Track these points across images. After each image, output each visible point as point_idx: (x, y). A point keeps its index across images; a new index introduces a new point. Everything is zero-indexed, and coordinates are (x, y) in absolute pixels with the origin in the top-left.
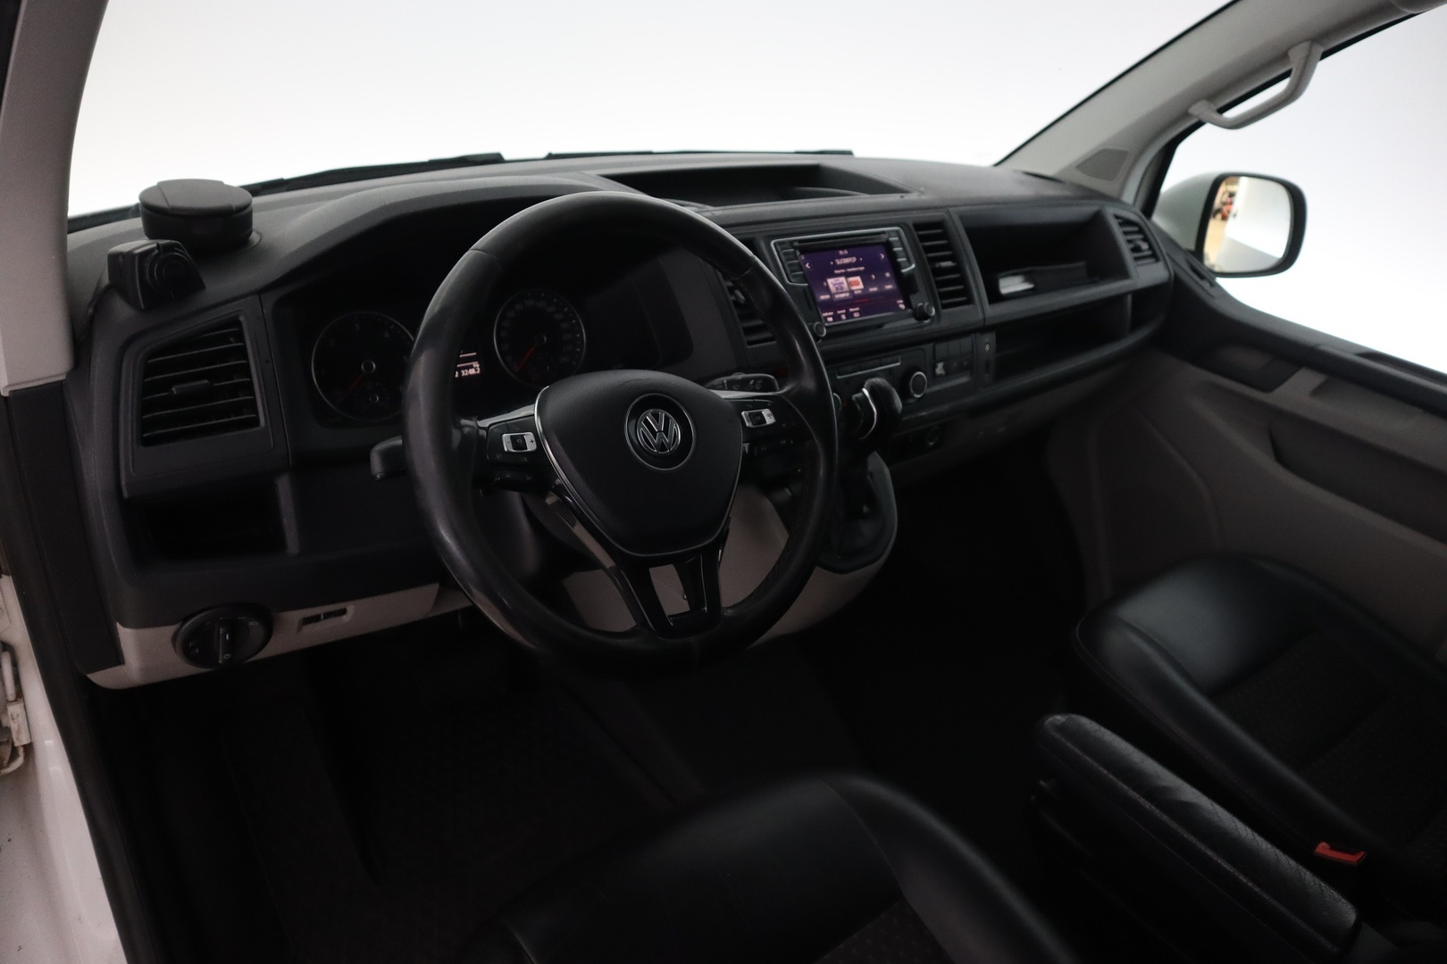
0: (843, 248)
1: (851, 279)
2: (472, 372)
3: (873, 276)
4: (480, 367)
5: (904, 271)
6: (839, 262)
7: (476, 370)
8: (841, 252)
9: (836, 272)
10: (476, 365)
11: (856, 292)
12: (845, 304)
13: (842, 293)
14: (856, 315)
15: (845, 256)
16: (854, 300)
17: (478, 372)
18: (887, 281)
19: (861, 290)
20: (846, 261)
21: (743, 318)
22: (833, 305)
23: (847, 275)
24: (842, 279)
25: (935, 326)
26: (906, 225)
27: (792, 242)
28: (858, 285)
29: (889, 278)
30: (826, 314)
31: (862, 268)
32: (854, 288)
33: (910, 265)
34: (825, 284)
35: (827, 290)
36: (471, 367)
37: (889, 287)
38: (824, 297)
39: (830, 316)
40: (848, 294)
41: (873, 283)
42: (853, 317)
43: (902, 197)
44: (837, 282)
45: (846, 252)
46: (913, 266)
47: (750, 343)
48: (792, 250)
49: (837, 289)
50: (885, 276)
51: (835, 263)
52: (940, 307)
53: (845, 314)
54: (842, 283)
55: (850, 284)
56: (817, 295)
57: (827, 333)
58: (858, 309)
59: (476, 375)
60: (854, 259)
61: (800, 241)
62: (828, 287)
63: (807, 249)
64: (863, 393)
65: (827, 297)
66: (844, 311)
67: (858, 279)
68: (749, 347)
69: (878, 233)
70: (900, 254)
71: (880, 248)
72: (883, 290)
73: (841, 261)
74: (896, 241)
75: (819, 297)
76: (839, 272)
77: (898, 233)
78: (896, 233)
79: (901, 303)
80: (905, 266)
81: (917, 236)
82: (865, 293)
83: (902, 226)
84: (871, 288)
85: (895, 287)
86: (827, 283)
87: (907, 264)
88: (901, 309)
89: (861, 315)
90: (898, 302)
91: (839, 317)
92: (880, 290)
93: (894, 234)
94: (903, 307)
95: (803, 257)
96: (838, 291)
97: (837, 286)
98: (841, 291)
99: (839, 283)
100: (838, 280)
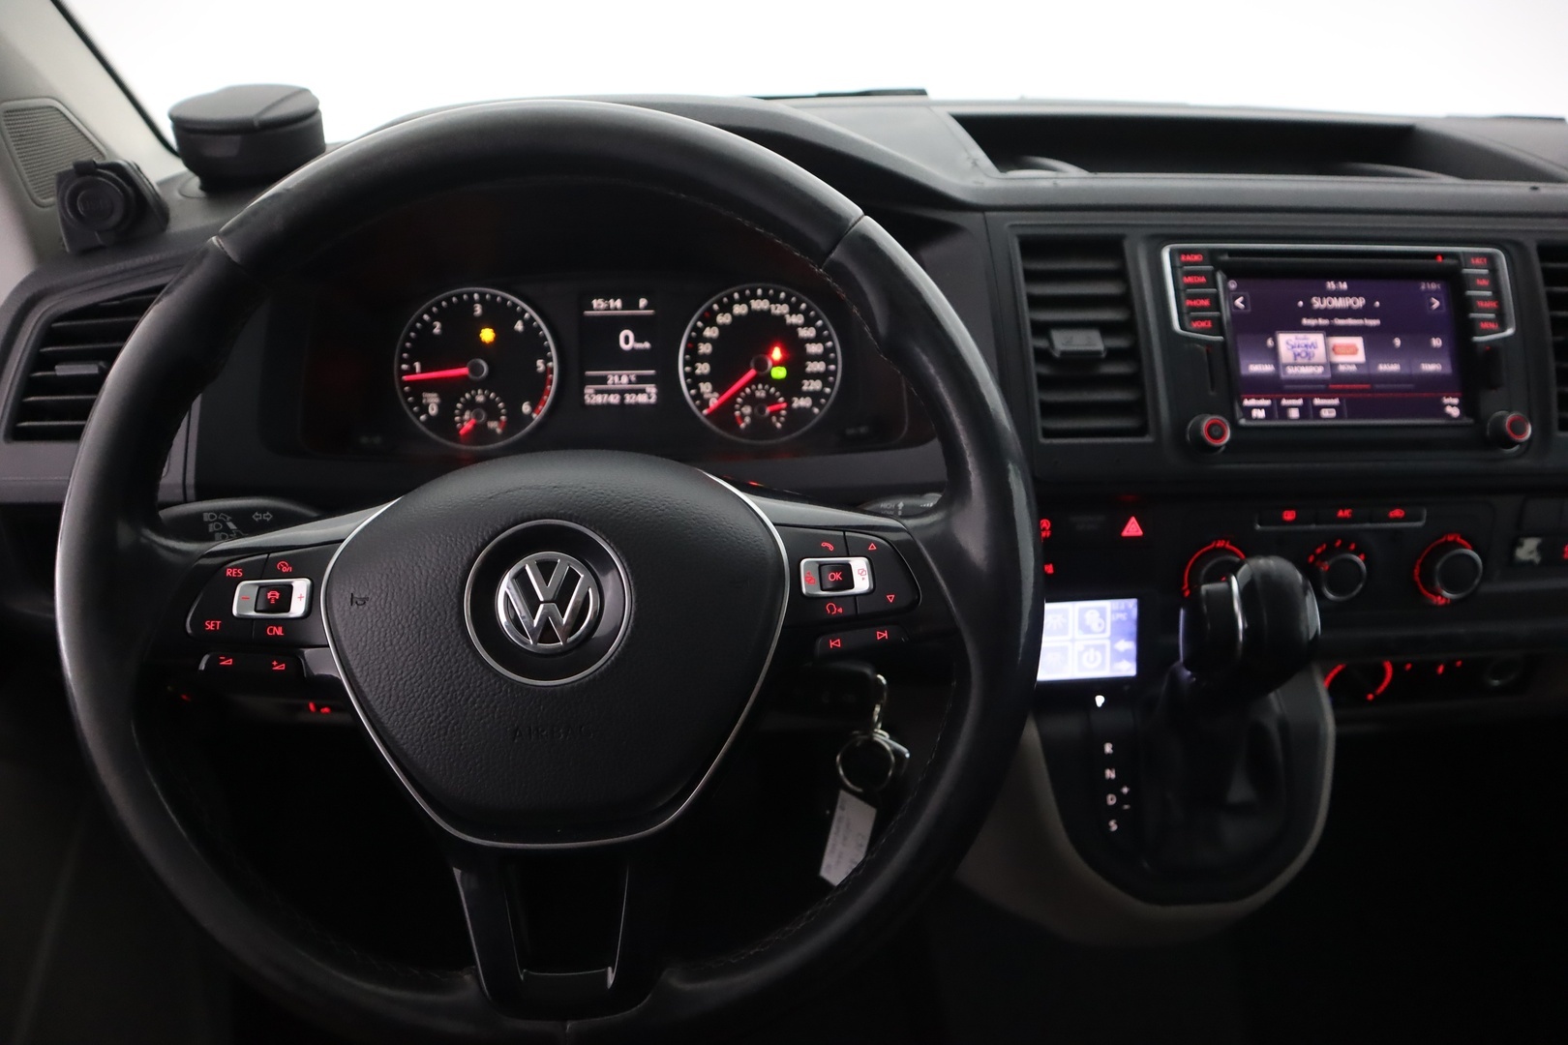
0: (1337, 277)
1: (1338, 341)
2: (642, 399)
3: (1397, 342)
4: (657, 394)
5: (1477, 339)
6: (1317, 303)
7: (650, 398)
8: (1331, 285)
9: (1305, 322)
10: (651, 389)
11: (1342, 368)
12: (1307, 389)
13: (1309, 365)
14: (1325, 413)
15: (1338, 294)
16: (1333, 383)
17: (653, 400)
18: (1432, 355)
19: (1358, 365)
20: (1339, 303)
21: (1045, 383)
22: (1274, 387)
23: (1331, 331)
24: (1318, 338)
25: (1525, 462)
26: (1518, 245)
27: (1213, 252)
28: (1351, 354)
29: (1436, 349)
30: (1252, 402)
31: (1374, 322)
32: (1337, 359)
33: (1503, 327)
34: (1270, 343)
35: (1274, 354)
36: (643, 391)
37: (1430, 367)
38: (1259, 368)
39: (1260, 408)
40: (1320, 370)
41: (1392, 355)
42: (1318, 416)
43: (1535, 188)
44: (1303, 342)
45: (1344, 286)
46: (1510, 332)
47: (1048, 434)
48: (1210, 268)
49: (1296, 355)
50: (1429, 343)
51: (1308, 304)
52: (1555, 424)
53: (1301, 409)
54: (1314, 346)
55: (1330, 350)
56: (1243, 362)
57: (1231, 441)
58: (1335, 402)
59: (648, 406)
60: (1360, 302)
61: (1232, 253)
62: (1275, 350)
63: (1241, 269)
64: (1230, 583)
65: (1267, 368)
66: (1300, 402)
67: (1358, 342)
68: (1048, 441)
69: (1433, 255)
70: (1481, 304)
71: (1434, 286)
72: (1415, 371)
73: (1326, 301)
74: (1481, 277)
75: (1247, 366)
76: (1312, 322)
77: (1491, 260)
78: (1485, 260)
79: (1452, 406)
80: (1486, 329)
81: (1544, 271)
82: (1364, 371)
83: (1508, 246)
84: (1383, 363)
85: (1448, 370)
86: (1275, 341)
87: (1493, 326)
88: (1448, 416)
89: (1339, 415)
90: (1446, 401)
91: (1283, 411)
92: (1407, 371)
93: (1478, 261)
94: (1455, 412)
95: (1233, 285)
96: (1299, 360)
97: (1299, 350)
98: (1306, 361)
99: (1306, 346)
100: (1305, 339)
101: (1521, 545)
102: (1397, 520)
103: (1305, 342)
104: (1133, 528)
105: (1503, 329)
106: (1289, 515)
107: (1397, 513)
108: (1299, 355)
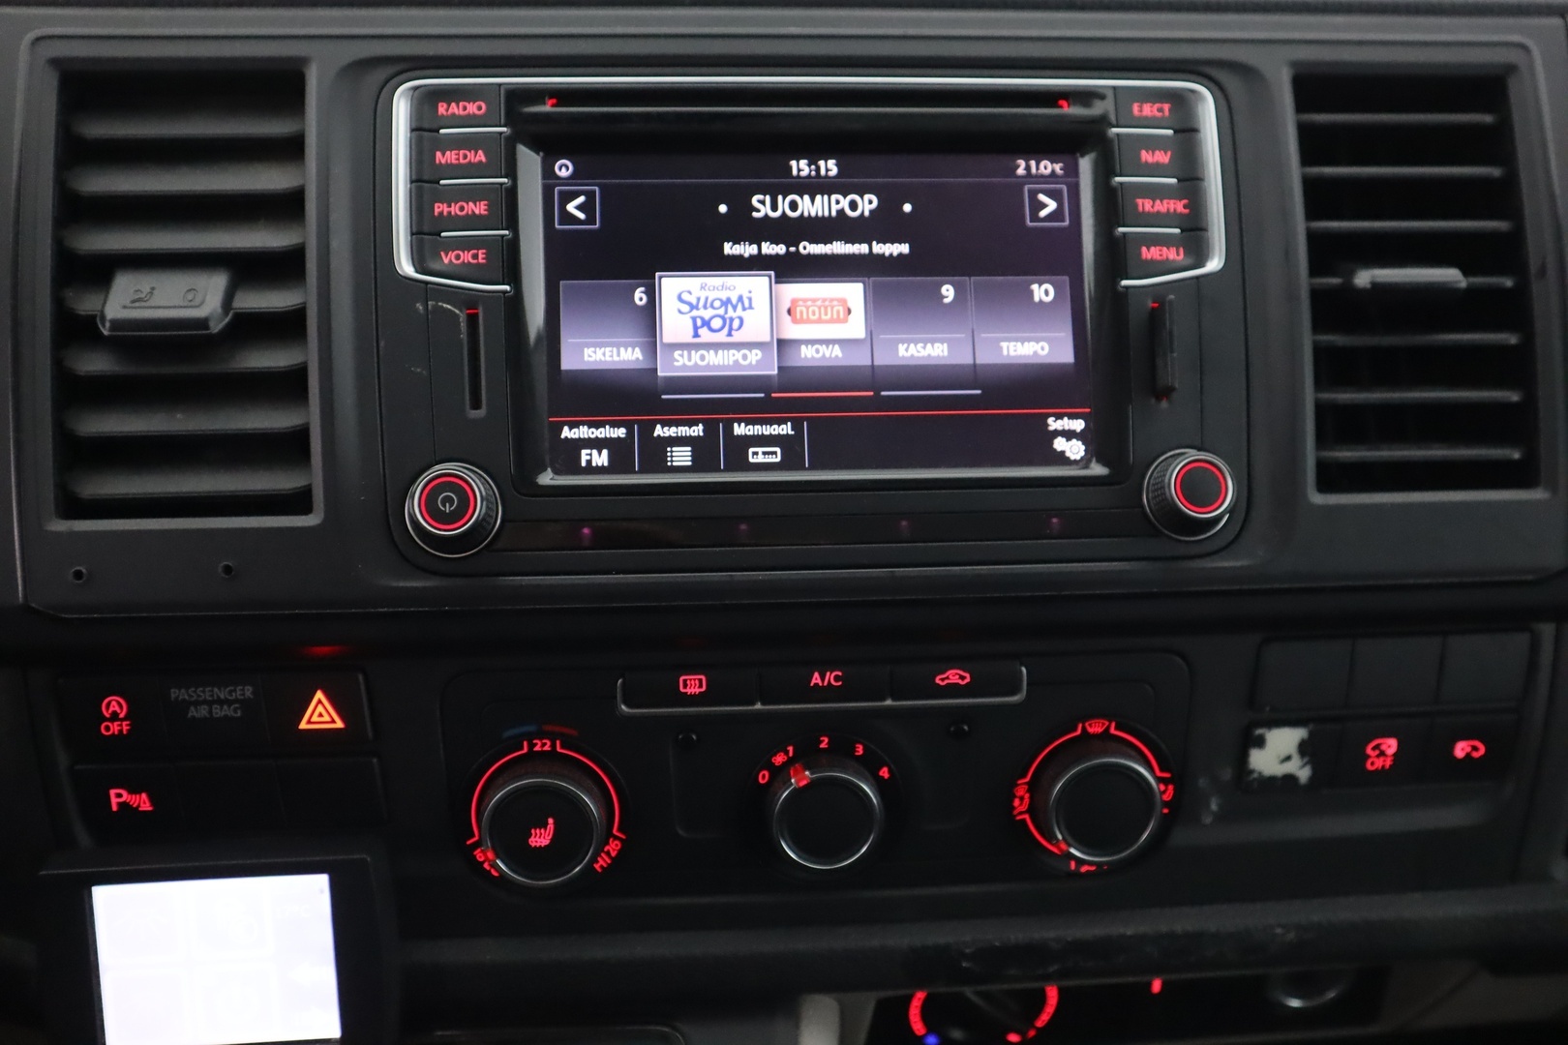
0: (817, 148)
5: (1135, 282)
6: (762, 207)
8: (801, 167)
9: (732, 248)
11: (808, 355)
12: (719, 400)
14: (756, 457)
15: (814, 187)
16: (783, 389)
18: (1035, 316)
19: (847, 345)
20: (815, 206)
22: (638, 397)
23: (788, 269)
24: (757, 285)
26: (1246, 71)
27: (517, 97)
29: (1041, 307)
30: (579, 433)
31: (896, 249)
33: (1197, 256)
34: (640, 296)
35: (645, 322)
38: (607, 354)
39: (600, 444)
41: (932, 321)
42: (739, 462)
45: (830, 167)
46: (1212, 267)
48: (503, 130)
50: (1024, 293)
51: (741, 209)
52: (1310, 475)
53: (699, 446)
56: (569, 341)
58: (784, 429)
60: (868, 204)
61: (559, 96)
62: (650, 314)
63: (592, 133)
65: (627, 355)
66: (697, 430)
67: (853, 292)
68: (66, 526)
69: (1051, 98)
70: (1145, 205)
71: (1046, 167)
72: (985, 358)
73: (784, 205)
74: (1152, 143)
75: (581, 347)
76: (748, 250)
77: (1181, 102)
78: (1166, 107)
79: (1069, 435)
80: (1152, 261)
81: (1305, 132)
82: (861, 359)
83: (1222, 76)
84: (909, 341)
85: (1066, 355)
86: (651, 293)
87: (1172, 255)
88: (1061, 459)
89: (791, 461)
90: (1054, 424)
91: (655, 454)
92: (964, 358)
93: (1149, 110)
94: (1075, 450)
95: (564, 169)
96: (706, 336)
97: (707, 314)
98: (721, 337)
99: (726, 303)
100: (723, 287)
101: (1260, 743)
102: (953, 690)
103: (724, 295)
104: (320, 714)
105: (1200, 264)
106: (693, 684)
107: (953, 676)
108: (706, 323)
